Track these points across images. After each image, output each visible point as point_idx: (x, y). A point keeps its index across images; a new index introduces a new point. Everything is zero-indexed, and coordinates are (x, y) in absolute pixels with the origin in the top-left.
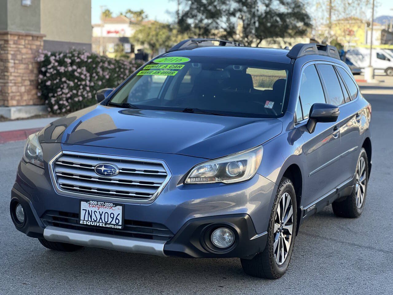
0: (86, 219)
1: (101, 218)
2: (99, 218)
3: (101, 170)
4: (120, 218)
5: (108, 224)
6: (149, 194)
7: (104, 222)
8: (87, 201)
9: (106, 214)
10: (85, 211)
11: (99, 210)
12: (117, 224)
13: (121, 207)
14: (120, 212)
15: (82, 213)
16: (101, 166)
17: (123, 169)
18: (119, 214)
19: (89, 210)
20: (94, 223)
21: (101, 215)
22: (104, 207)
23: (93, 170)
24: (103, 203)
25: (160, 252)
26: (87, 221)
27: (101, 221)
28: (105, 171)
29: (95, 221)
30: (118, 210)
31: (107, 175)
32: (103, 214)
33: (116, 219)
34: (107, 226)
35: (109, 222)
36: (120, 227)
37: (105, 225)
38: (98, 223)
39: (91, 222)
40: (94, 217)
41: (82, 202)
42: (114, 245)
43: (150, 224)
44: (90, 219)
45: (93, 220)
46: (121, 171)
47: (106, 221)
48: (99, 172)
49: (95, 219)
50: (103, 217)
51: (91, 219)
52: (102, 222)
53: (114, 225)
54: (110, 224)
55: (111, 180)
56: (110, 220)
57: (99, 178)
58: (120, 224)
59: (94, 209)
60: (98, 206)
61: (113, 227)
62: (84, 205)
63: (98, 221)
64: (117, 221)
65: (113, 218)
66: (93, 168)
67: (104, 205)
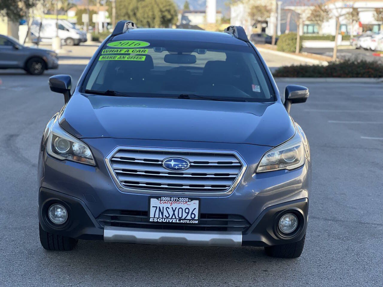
0: (157, 216)
1: (174, 214)
2: (171, 213)
3: (171, 165)
4: (196, 212)
5: (183, 220)
6: (225, 186)
7: (177, 217)
8: (157, 197)
9: (180, 210)
10: (156, 208)
11: (172, 206)
12: (193, 219)
13: (197, 202)
14: (197, 206)
15: (152, 210)
16: (170, 161)
17: (195, 162)
18: (195, 209)
19: (159, 207)
20: (166, 219)
21: (174, 211)
22: (178, 202)
23: (161, 165)
24: (177, 198)
25: (239, 243)
26: (158, 218)
27: (174, 217)
28: (175, 165)
29: (167, 218)
30: (194, 205)
31: (178, 169)
32: (177, 210)
33: (192, 213)
34: (181, 221)
35: (183, 218)
36: (197, 222)
37: (180, 220)
38: (171, 219)
39: (162, 218)
40: (165, 213)
41: (152, 200)
42: (190, 241)
43: (225, 216)
44: (161, 216)
45: (164, 217)
46: (192, 164)
47: (180, 216)
48: (168, 167)
49: (167, 216)
50: (176, 213)
51: (163, 216)
52: (176, 218)
53: (190, 220)
54: (185, 219)
55: (182, 174)
56: (185, 215)
57: (169, 173)
58: (197, 218)
59: (165, 206)
60: (171, 202)
61: (188, 222)
62: (154, 202)
63: (170, 217)
64: (193, 216)
65: (188, 213)
66: (160, 163)
67: (178, 201)
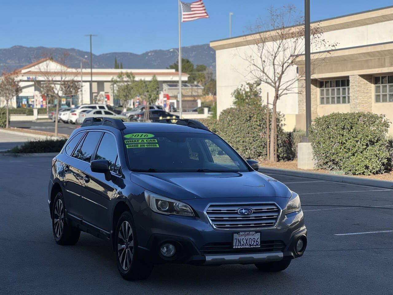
0: (237, 245)
1: (247, 243)
2: (245, 242)
3: (243, 212)
4: (259, 240)
5: (252, 245)
6: (272, 223)
7: (248, 244)
8: (238, 233)
9: (250, 239)
10: (236, 239)
11: (245, 238)
12: (257, 245)
13: (259, 234)
14: (259, 237)
15: (235, 241)
16: (242, 210)
17: (255, 210)
18: (258, 238)
19: (239, 239)
21: (247, 241)
22: (249, 235)
23: (237, 213)
24: (249, 232)
25: (282, 257)
26: (238, 246)
27: (247, 244)
28: (245, 212)
29: (243, 245)
30: (258, 236)
31: (247, 215)
32: (248, 240)
33: (257, 241)
34: (251, 247)
35: (252, 244)
36: (260, 246)
38: (245, 246)
39: (240, 246)
40: (242, 243)
41: (234, 234)
42: (256, 259)
43: (272, 242)
44: (239, 245)
45: (241, 245)
46: (254, 211)
47: (250, 244)
48: (242, 214)
49: (243, 244)
53: (256, 245)
54: (253, 245)
55: (250, 217)
56: (253, 242)
57: (242, 218)
58: (259, 244)
59: (242, 237)
60: (245, 235)
61: (255, 246)
62: (235, 236)
63: (245, 244)
64: (257, 243)
65: (254, 241)
66: (236, 211)
